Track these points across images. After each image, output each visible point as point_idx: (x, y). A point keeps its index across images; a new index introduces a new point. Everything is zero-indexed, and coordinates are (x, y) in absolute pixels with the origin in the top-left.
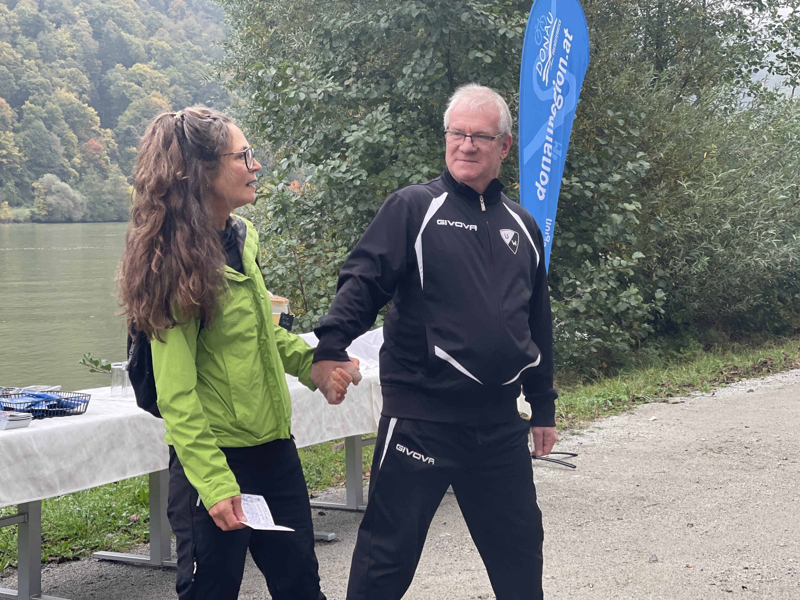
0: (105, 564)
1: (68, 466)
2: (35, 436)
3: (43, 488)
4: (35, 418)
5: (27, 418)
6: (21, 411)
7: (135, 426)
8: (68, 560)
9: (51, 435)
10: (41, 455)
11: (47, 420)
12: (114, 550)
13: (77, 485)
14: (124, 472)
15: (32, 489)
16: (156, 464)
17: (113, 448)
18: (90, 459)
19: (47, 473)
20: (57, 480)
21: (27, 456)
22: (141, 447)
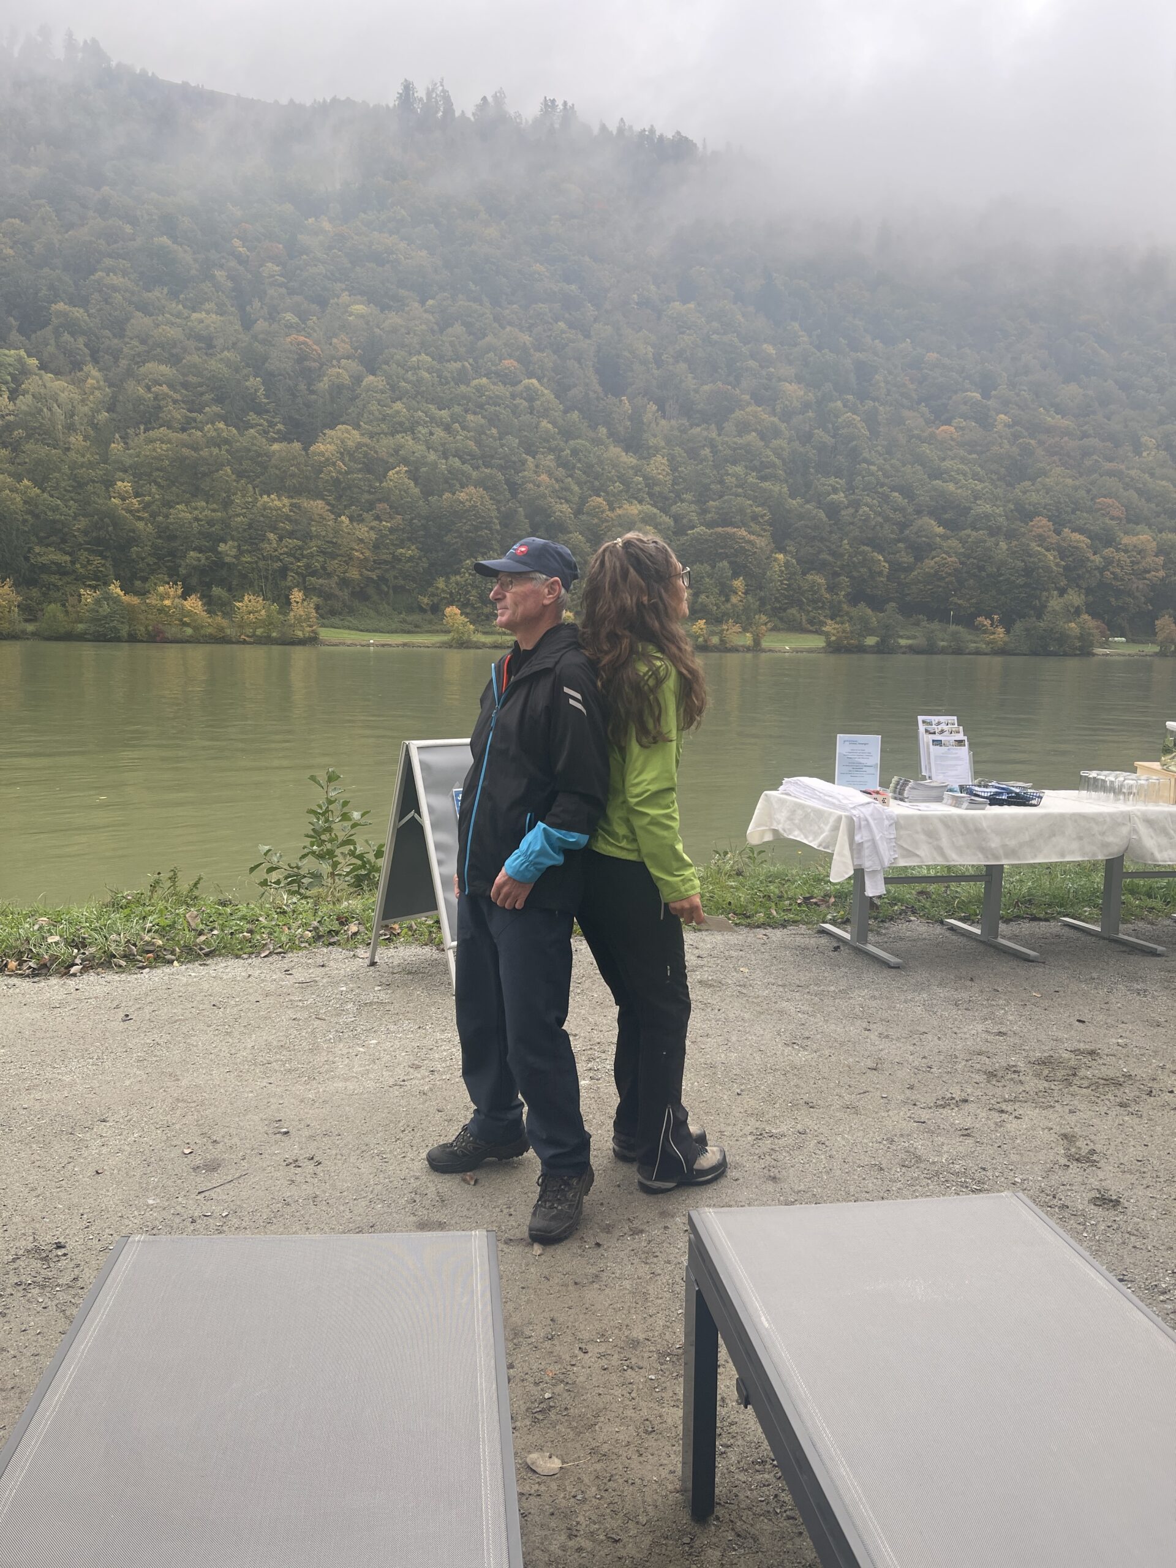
0: (1067, 929)
1: (1012, 843)
2: (985, 816)
3: (990, 856)
4: (990, 804)
5: (984, 803)
6: (984, 797)
7: (1076, 821)
8: (1040, 920)
9: (998, 818)
10: (989, 831)
11: (1006, 807)
12: (1083, 921)
13: (1019, 859)
14: (1063, 856)
15: (980, 856)
16: (1094, 854)
17: (1054, 835)
18: (1032, 841)
19: (993, 845)
20: (1001, 852)
21: (978, 830)
22: (1080, 838)
